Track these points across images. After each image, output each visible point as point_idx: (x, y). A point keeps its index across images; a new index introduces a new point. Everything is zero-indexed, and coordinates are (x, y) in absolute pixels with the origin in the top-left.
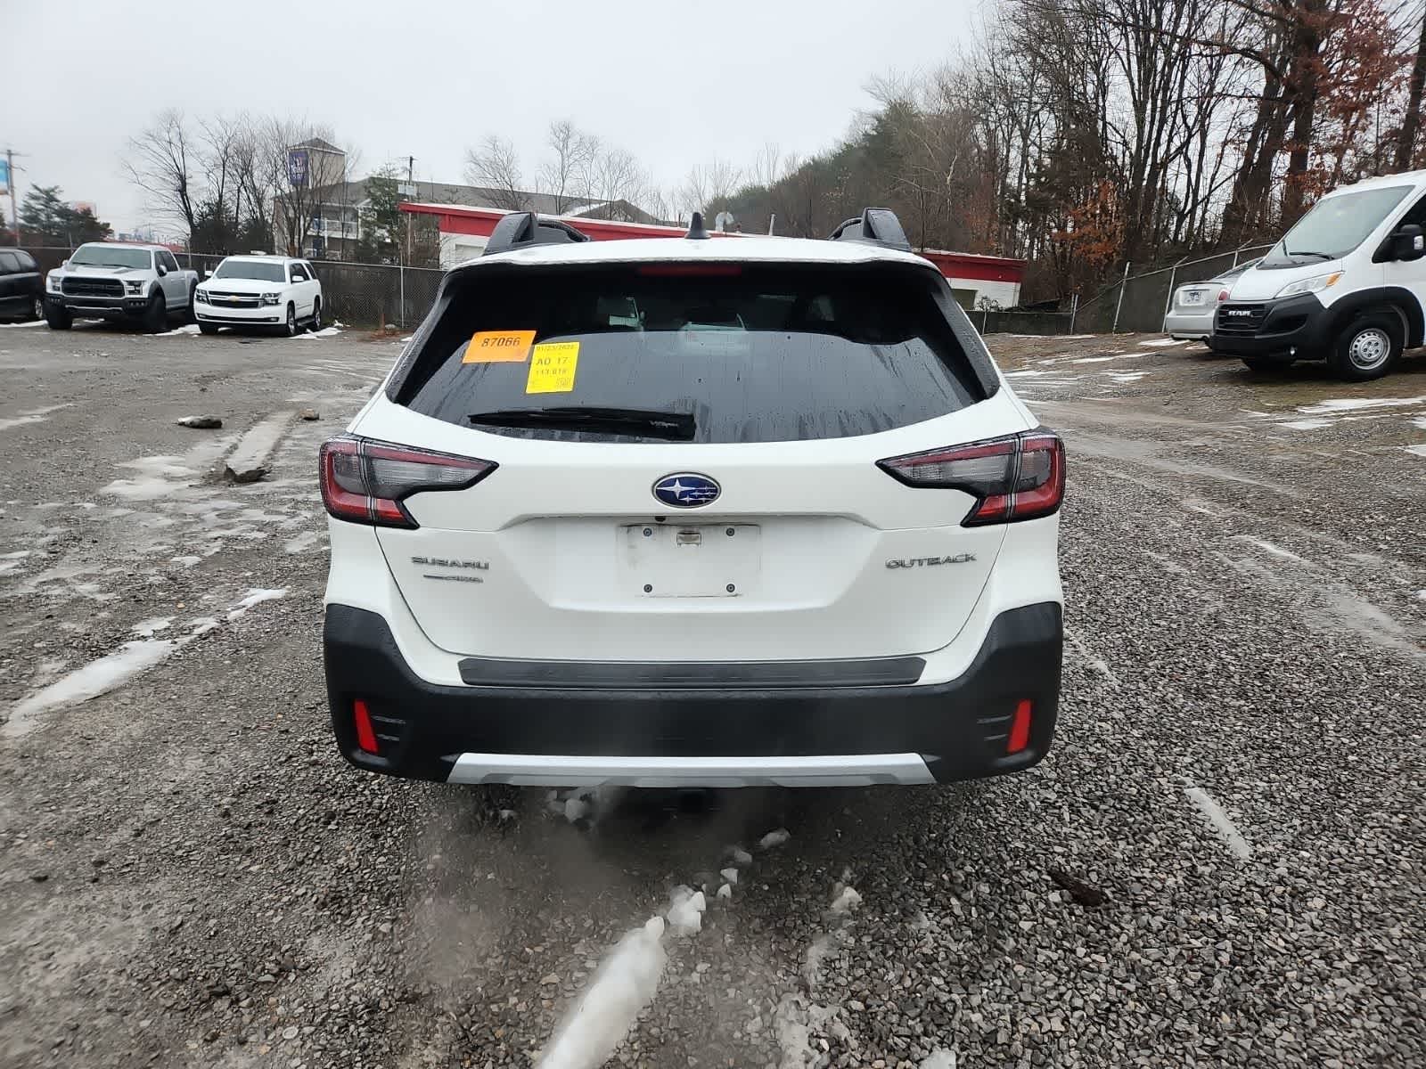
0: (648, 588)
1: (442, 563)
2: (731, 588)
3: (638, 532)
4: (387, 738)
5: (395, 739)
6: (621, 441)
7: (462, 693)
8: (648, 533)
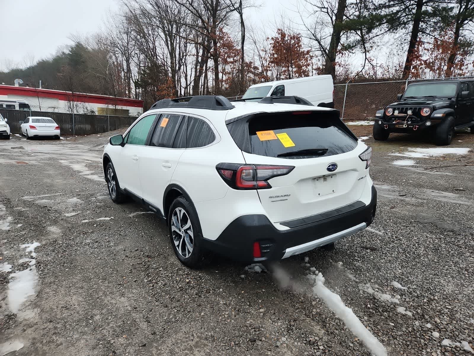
0: (319, 194)
1: (278, 197)
2: (333, 191)
3: (316, 180)
4: (265, 251)
5: (268, 250)
6: (315, 157)
7: (290, 231)
8: (317, 180)
